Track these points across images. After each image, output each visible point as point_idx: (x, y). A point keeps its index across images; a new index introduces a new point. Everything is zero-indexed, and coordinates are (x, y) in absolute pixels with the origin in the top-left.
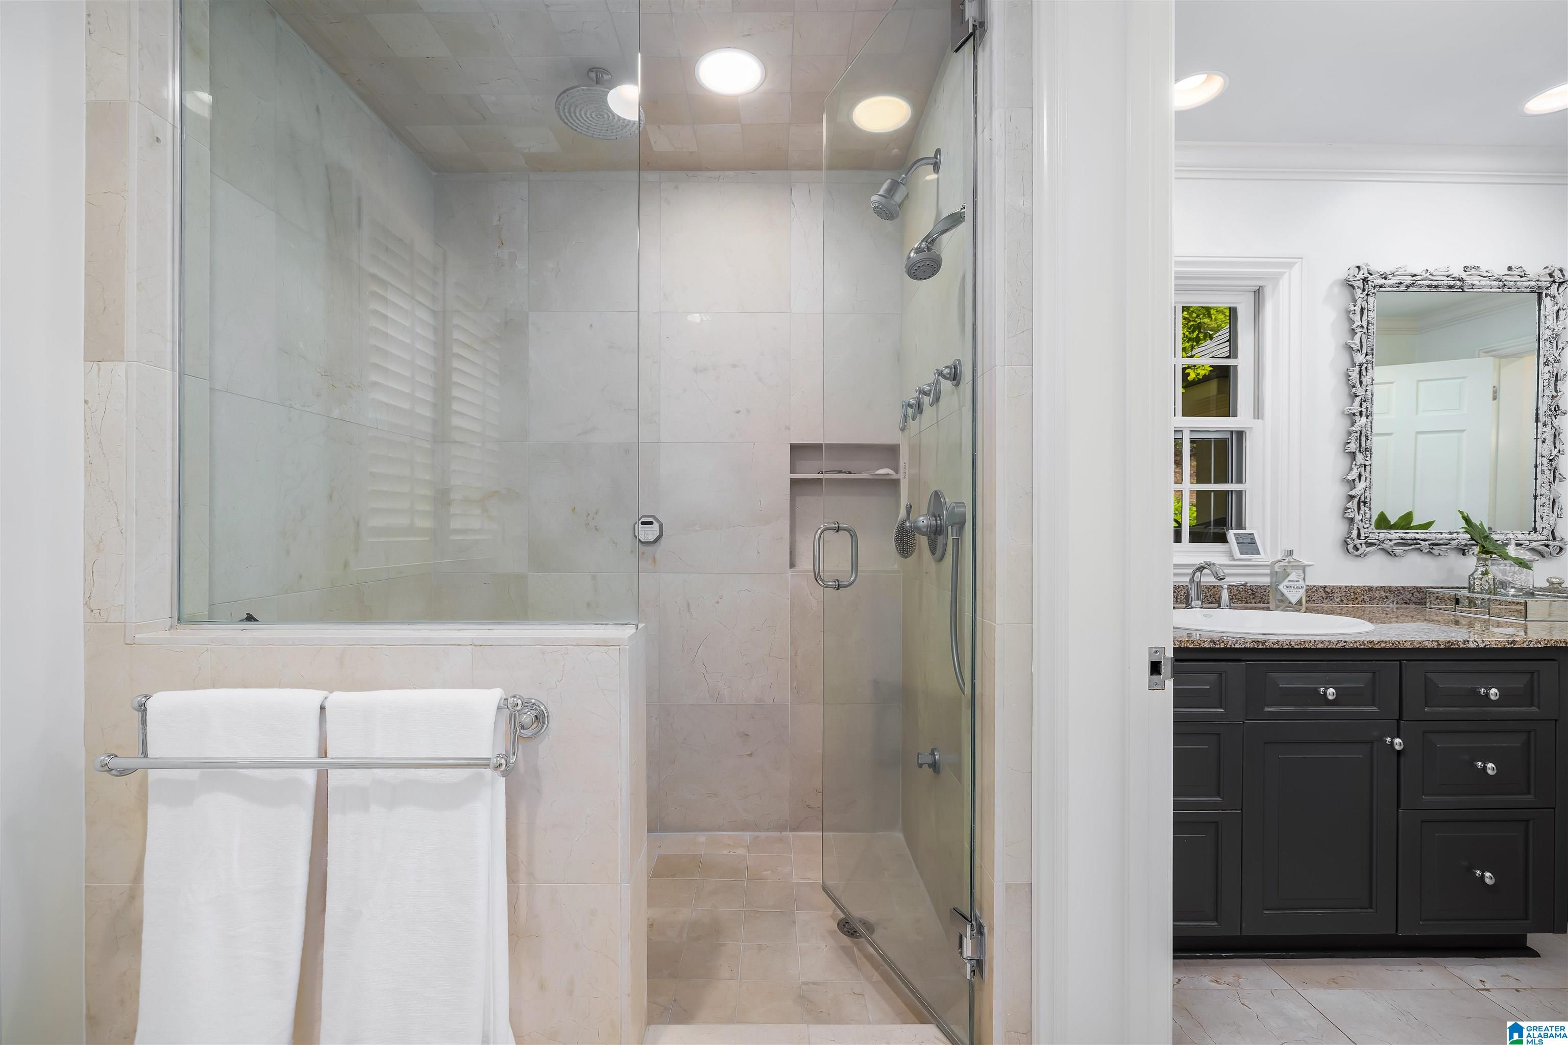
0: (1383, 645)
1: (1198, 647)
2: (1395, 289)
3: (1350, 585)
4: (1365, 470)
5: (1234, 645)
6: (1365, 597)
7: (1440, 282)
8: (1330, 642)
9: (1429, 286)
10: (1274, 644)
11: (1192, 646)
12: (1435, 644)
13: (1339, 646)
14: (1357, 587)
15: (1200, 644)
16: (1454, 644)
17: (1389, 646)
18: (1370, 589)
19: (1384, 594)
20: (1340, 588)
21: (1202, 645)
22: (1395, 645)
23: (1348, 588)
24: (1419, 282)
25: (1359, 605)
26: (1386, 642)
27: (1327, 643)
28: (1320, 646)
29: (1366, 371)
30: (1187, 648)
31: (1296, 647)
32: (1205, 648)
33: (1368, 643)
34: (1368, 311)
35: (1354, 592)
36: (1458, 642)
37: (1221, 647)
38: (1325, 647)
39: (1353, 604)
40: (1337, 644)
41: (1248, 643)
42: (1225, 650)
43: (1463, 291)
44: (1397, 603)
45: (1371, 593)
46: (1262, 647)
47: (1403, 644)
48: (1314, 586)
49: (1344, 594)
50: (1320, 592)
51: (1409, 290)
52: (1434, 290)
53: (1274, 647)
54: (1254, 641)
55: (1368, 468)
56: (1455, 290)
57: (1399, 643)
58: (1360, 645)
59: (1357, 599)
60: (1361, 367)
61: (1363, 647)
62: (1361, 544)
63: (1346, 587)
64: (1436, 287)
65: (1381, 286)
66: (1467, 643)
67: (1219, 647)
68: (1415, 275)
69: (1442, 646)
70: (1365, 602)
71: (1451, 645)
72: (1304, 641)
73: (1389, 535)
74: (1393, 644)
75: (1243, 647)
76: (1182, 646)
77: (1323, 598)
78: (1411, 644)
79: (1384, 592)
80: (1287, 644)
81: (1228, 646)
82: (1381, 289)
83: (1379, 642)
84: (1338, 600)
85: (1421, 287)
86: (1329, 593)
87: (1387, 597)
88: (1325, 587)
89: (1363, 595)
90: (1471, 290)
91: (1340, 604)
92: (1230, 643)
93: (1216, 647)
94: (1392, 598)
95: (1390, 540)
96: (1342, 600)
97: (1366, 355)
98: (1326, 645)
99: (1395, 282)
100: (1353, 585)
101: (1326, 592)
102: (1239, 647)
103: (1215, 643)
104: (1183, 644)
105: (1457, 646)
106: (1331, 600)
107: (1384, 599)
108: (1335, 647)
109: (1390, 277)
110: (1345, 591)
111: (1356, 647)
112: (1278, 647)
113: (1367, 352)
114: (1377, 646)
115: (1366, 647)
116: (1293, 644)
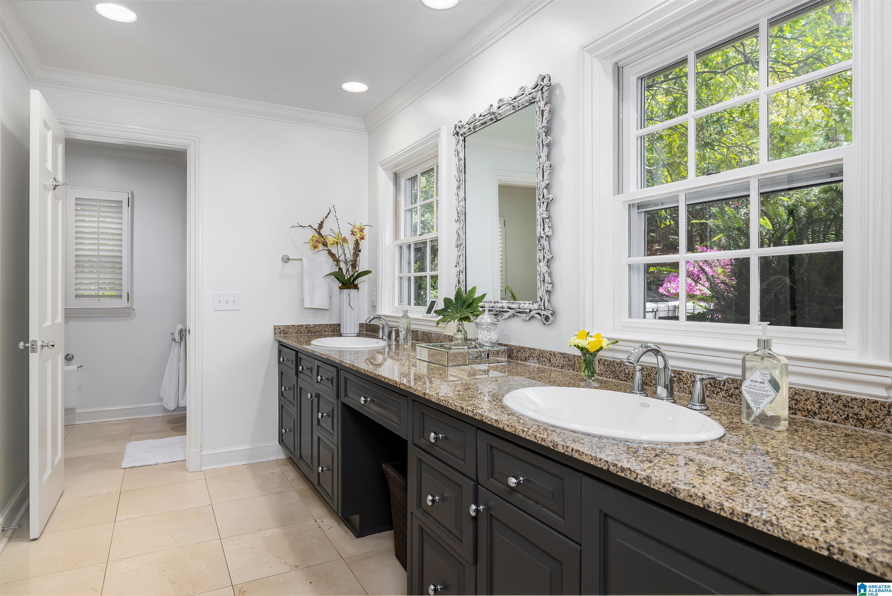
2: (470, 133)
4: (459, 259)
7: (485, 120)
9: (482, 124)
24: (477, 124)
29: (459, 193)
43: (497, 120)
51: (475, 130)
55: (461, 258)
56: (494, 121)
60: (457, 191)
64: (485, 123)
65: (465, 134)
82: (465, 136)
85: (480, 126)
90: (501, 117)
97: (459, 182)
99: (468, 128)
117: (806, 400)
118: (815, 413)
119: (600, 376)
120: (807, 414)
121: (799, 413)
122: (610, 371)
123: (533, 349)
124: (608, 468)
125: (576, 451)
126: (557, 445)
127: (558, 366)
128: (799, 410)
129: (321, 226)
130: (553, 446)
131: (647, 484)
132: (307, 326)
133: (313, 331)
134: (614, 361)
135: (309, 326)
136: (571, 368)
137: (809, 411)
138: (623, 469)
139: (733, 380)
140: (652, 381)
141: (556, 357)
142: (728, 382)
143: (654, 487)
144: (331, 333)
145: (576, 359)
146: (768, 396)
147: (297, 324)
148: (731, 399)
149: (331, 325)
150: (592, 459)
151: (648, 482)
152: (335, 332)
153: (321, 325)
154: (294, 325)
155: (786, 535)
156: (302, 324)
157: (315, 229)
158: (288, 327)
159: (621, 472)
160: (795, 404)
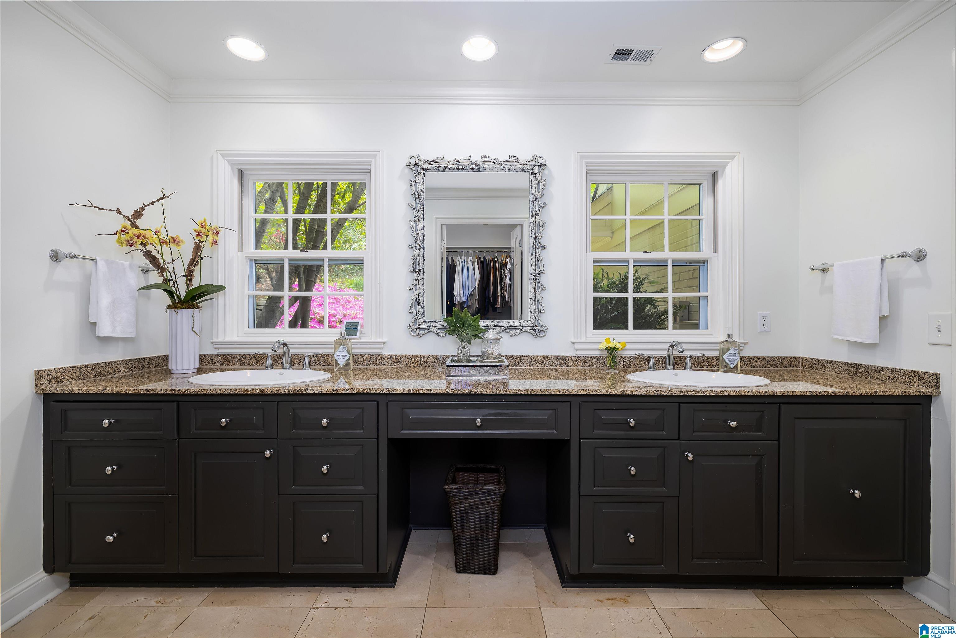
0: (254, 392)
1: (137, 393)
2: (437, 171)
3: (412, 354)
4: (419, 283)
5: (160, 392)
6: (422, 362)
7: (463, 166)
8: (220, 390)
9: (458, 168)
10: (185, 391)
11: (133, 393)
12: (287, 391)
13: (226, 392)
14: (416, 356)
15: (139, 391)
16: (299, 391)
17: (257, 392)
18: (424, 357)
19: (433, 360)
20: (405, 356)
21: (140, 392)
22: (261, 392)
23: (410, 357)
24: (450, 166)
25: (417, 367)
26: (255, 390)
27: (218, 391)
28: (214, 392)
29: (419, 222)
30: (131, 394)
31: (199, 393)
32: (142, 394)
33: (244, 391)
34: (419, 184)
35: (414, 359)
36: (301, 390)
37: (152, 393)
38: (217, 393)
39: (413, 366)
40: (224, 391)
41: (169, 391)
42: (154, 395)
43: (480, 172)
44: (442, 366)
45: (425, 359)
46: (178, 393)
47: (267, 391)
48: (389, 355)
49: (408, 360)
50: (393, 358)
51: (445, 171)
52: (461, 171)
53: (185, 393)
54: (172, 389)
55: (421, 282)
56: (474, 171)
57: (264, 390)
58: (239, 392)
59: (416, 363)
60: (415, 219)
61: (241, 393)
62: (416, 329)
63: (409, 355)
64: (462, 169)
65: (428, 169)
66: (307, 390)
67: (150, 393)
68: (449, 162)
69: (291, 393)
70: (421, 365)
71: (297, 392)
72: (204, 390)
73: (435, 323)
74: (260, 391)
75: (165, 393)
76: (127, 393)
77: (395, 363)
78: (271, 391)
79: (433, 358)
80: (193, 392)
81: (156, 393)
82: (428, 171)
83: (251, 390)
84: (405, 363)
85: (453, 170)
86: (398, 359)
87: (435, 362)
88: (396, 356)
89: (420, 360)
90: (485, 171)
91: (405, 366)
92: (157, 390)
93: (149, 393)
94: (438, 363)
95: (435, 327)
96: (407, 364)
97: (419, 211)
98: (218, 392)
99: (435, 166)
100: (413, 354)
101: (396, 359)
102: (163, 393)
103: (148, 391)
104: (128, 391)
105: (301, 393)
106: (400, 364)
107: (433, 363)
108: (223, 393)
109: (432, 163)
110: (409, 358)
111: (236, 393)
112: (187, 393)
113: (419, 210)
114: (250, 393)
115: (243, 393)
116: (197, 391)
117: (712, 361)
118: (715, 366)
119: (591, 367)
120: (712, 366)
121: (709, 367)
122: (599, 362)
123: (523, 356)
124: (812, 394)
125: (790, 392)
126: (776, 393)
127: (551, 365)
128: (709, 365)
129: (138, 214)
130: (773, 394)
131: (834, 395)
132: (94, 367)
133: (103, 372)
134: (603, 356)
135: (97, 366)
136: (565, 365)
137: (713, 365)
138: (820, 392)
139: (679, 357)
140: (631, 364)
141: (549, 359)
142: (676, 358)
143: (837, 395)
144: (127, 373)
145: (569, 359)
146: (737, 359)
147: (79, 364)
148: (677, 366)
149: (127, 362)
150: (802, 393)
151: (834, 393)
152: (132, 371)
153: (115, 362)
154: (74, 367)
155: (889, 394)
156: (86, 363)
157: (127, 217)
158: (64, 370)
159: (819, 394)
160: (707, 363)
